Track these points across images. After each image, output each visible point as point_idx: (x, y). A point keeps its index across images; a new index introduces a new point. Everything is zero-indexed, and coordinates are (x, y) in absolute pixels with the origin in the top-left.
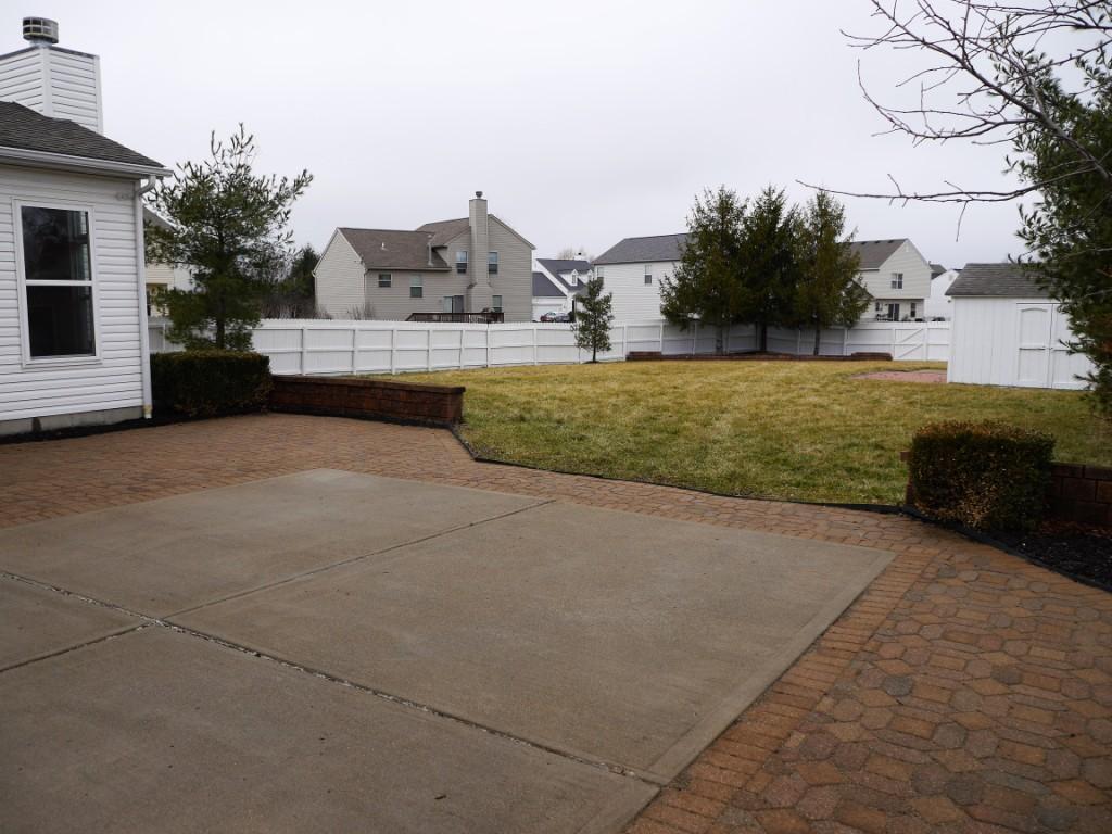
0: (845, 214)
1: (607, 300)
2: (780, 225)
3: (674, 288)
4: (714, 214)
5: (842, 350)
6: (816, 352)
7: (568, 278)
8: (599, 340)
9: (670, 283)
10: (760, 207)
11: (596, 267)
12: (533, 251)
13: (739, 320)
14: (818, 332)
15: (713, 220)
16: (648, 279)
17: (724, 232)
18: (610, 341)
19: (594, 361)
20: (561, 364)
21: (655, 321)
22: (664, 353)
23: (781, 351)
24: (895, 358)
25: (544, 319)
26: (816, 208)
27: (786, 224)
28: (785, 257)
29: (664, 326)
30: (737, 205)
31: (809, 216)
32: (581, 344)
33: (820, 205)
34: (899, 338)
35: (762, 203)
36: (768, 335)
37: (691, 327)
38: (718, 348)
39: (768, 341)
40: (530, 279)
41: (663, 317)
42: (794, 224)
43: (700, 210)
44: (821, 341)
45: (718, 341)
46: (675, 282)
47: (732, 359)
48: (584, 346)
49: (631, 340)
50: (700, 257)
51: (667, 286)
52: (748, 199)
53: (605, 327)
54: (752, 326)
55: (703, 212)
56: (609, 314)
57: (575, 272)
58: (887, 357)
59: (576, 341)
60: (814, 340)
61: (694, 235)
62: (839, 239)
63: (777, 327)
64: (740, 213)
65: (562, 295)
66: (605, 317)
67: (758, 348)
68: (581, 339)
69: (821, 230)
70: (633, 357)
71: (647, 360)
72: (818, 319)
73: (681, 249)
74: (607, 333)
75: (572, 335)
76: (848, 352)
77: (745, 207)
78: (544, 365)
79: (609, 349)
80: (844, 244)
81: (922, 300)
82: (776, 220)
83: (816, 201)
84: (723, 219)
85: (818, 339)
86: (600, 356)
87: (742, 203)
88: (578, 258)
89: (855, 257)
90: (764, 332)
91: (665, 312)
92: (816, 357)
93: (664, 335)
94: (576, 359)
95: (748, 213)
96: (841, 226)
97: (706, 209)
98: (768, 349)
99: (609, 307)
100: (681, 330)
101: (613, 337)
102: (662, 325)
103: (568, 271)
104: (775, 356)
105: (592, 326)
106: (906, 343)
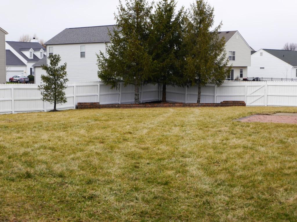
0: (214, 13)
1: (63, 68)
2: (173, 20)
3: (106, 60)
4: (132, 12)
5: (214, 100)
6: (199, 101)
7: (27, 54)
8: (58, 96)
9: (103, 57)
10: (159, 8)
11: (48, 47)
12: (6, 35)
13: (149, 81)
14: (199, 88)
15: (131, 16)
16: (83, 55)
17: (139, 24)
18: (66, 96)
19: (55, 110)
20: (32, 112)
21: (94, 82)
22: (101, 103)
23: (177, 101)
24: (247, 104)
25: (12, 81)
26: (197, 9)
27: (177, 19)
28: (176, 41)
29: (101, 85)
30: (146, 7)
31: (192, 14)
32: (46, 98)
33: (198, 7)
34: (249, 91)
35: (161, 6)
36: (167, 90)
37: (118, 86)
38: (136, 99)
39: (167, 94)
40: (4, 54)
41: (100, 80)
42: (182, 19)
43: (123, 9)
44: (202, 94)
45: (136, 95)
46: (107, 57)
47: (145, 107)
48: (48, 100)
49: (78, 95)
50: (124, 40)
51: (102, 59)
52: (153, 2)
53: (62, 87)
54: (157, 85)
55: (124, 10)
56: (65, 78)
57: (31, 50)
58: (242, 104)
59: (42, 97)
60: (197, 94)
61: (119, 26)
62: (211, 29)
63: (173, 85)
64: (148, 11)
65: (23, 64)
66: (62, 80)
67: (161, 99)
68: (46, 95)
69: (200, 23)
70: (81, 106)
71: (90, 108)
72: (199, 80)
73: (110, 35)
74: (63, 91)
75: (39, 92)
76: (218, 101)
77: (152, 7)
78: (20, 114)
79: (65, 101)
80: (214, 32)
81: (246, 67)
82: (170, 17)
83: (196, 5)
84: (138, 15)
85: (199, 93)
86: (59, 106)
87: (150, 5)
88: (33, 41)
89: (222, 40)
90: (164, 88)
91: (100, 76)
92: (199, 104)
93: (100, 92)
94: (41, 109)
95: (153, 12)
96: (212, 21)
97: (126, 8)
98: (167, 99)
99: (65, 73)
100: (112, 88)
101: (68, 93)
102: (99, 84)
103: (27, 49)
104: (173, 104)
105: (53, 86)
106: (254, 94)
